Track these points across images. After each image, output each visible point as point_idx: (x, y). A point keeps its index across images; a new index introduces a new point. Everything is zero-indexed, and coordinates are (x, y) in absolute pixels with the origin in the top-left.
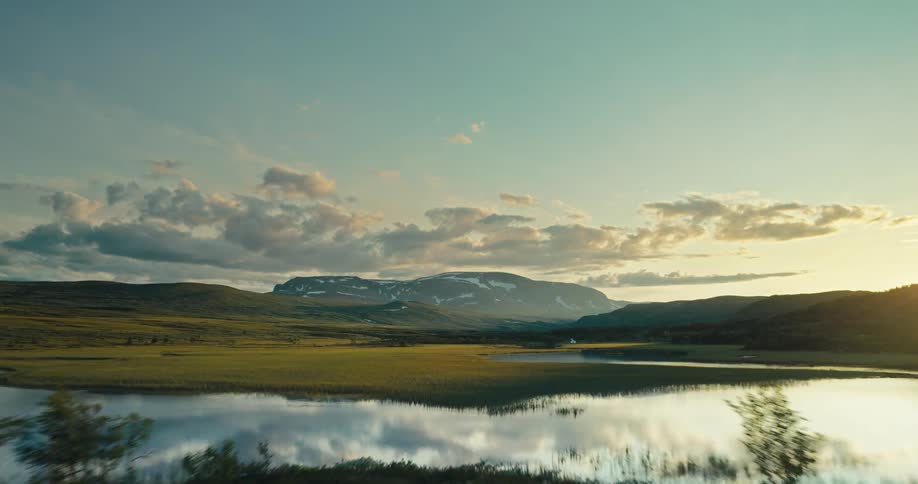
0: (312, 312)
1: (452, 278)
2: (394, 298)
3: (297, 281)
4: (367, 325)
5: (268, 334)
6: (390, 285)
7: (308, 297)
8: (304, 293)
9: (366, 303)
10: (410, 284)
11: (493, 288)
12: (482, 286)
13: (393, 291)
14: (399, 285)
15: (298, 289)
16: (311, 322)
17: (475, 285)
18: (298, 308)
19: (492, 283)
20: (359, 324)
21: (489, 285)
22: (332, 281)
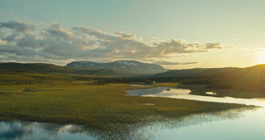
0: (78, 72)
1: (119, 62)
2: (102, 68)
3: (74, 63)
4: (94, 76)
5: (64, 79)
6: (101, 64)
7: (77, 67)
8: (76, 66)
9: (94, 69)
10: (107, 64)
11: (131, 65)
12: (128, 64)
13: (102, 66)
14: (104, 64)
15: (74, 65)
16: (78, 75)
17: (126, 64)
18: (74, 71)
19: (131, 63)
20: (92, 76)
21: (130, 64)
22: (84, 63)
